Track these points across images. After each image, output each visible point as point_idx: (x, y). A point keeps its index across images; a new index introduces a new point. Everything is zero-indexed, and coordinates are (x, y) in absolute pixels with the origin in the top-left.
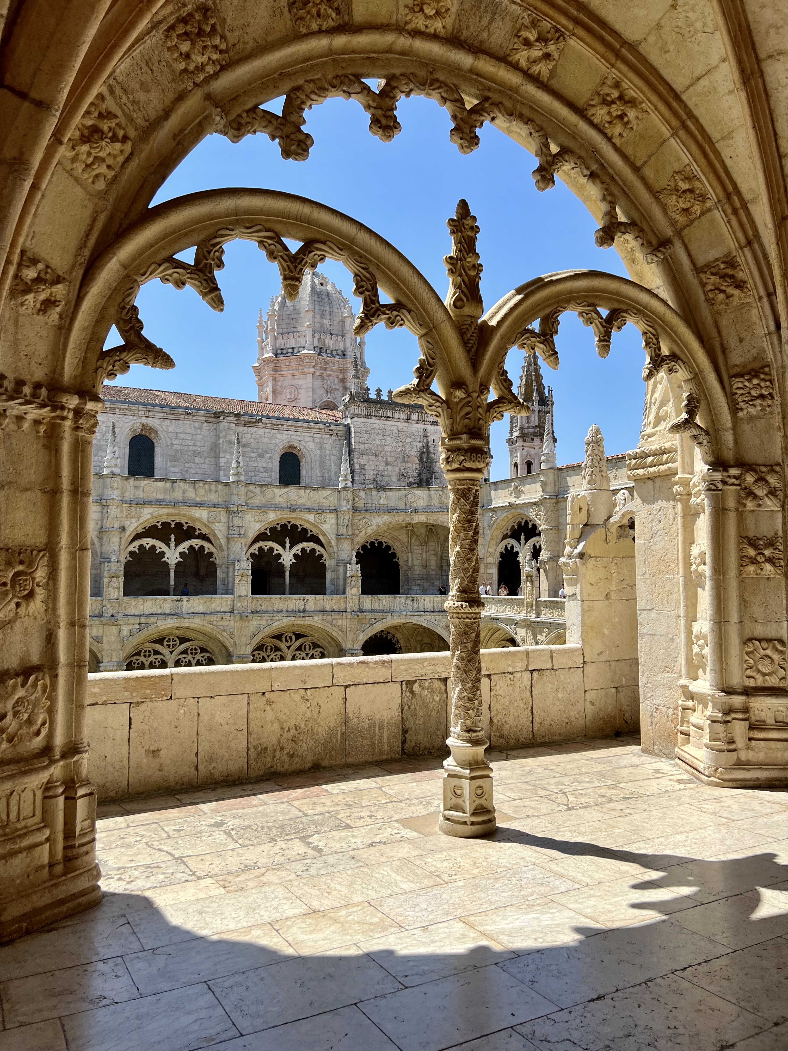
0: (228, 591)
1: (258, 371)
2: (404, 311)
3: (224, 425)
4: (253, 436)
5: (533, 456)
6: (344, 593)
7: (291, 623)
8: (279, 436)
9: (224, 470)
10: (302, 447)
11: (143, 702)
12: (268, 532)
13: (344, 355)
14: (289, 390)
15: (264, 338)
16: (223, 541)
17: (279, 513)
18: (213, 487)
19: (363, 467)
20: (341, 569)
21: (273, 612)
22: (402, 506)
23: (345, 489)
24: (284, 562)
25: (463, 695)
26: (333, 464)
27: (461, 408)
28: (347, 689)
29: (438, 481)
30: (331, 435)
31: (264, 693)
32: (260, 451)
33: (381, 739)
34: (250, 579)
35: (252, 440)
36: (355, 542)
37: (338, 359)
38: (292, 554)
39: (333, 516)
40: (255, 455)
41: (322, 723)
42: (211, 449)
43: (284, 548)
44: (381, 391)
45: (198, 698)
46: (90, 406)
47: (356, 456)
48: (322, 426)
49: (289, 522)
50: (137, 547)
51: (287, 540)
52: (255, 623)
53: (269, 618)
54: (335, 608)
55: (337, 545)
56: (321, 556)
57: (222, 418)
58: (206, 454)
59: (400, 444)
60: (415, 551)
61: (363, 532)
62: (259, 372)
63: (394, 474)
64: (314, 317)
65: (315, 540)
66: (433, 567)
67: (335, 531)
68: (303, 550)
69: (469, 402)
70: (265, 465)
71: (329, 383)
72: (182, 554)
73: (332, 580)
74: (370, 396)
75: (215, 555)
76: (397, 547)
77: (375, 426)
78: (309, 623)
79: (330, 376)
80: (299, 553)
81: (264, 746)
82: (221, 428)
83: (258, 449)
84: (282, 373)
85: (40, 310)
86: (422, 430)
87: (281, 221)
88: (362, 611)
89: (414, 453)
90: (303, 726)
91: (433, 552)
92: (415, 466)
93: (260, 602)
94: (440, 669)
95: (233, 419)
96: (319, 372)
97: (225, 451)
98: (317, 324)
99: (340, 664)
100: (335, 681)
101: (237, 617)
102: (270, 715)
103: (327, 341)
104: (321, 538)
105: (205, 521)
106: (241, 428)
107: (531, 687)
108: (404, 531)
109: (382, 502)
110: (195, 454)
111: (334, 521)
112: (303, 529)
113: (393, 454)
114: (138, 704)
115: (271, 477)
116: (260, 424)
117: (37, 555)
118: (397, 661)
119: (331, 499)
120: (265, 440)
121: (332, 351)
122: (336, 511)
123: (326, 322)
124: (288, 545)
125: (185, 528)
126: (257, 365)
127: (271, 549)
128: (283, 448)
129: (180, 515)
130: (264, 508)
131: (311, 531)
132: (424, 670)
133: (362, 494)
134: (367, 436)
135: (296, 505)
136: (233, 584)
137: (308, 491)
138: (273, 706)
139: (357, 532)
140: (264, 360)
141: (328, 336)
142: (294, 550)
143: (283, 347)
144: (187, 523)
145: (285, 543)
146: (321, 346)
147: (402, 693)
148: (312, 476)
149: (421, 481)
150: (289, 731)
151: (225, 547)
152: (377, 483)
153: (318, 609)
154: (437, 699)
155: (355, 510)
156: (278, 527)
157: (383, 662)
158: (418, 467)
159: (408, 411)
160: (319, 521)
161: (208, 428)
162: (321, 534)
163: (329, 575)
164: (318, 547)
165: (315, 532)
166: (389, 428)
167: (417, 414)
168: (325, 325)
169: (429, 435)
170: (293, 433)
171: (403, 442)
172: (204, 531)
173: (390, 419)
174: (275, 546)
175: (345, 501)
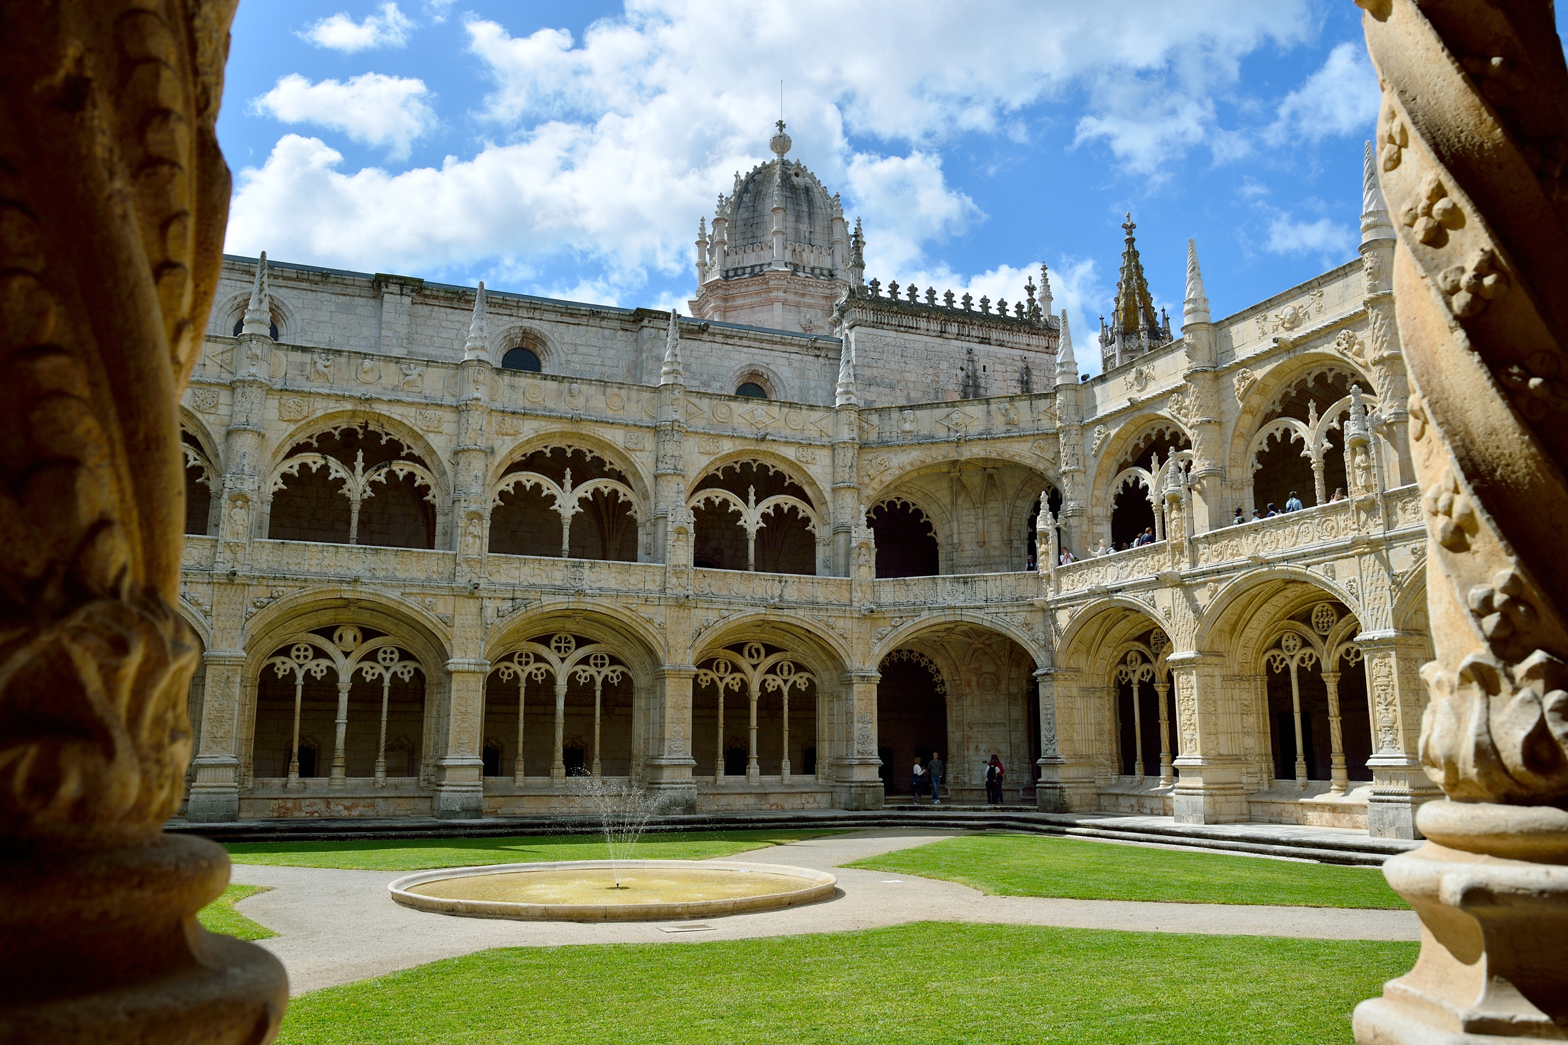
0: (657, 557)
3: (649, 331)
4: (694, 354)
6: (847, 574)
7: (761, 617)
8: (734, 355)
10: (771, 375)
12: (720, 474)
13: (832, 275)
15: (708, 258)
16: (648, 481)
17: (737, 442)
18: (634, 394)
20: (842, 539)
21: (729, 597)
22: (942, 433)
23: (847, 406)
24: (745, 526)
30: (818, 356)
32: (705, 377)
34: (692, 539)
35: (692, 359)
36: (863, 497)
38: (758, 514)
40: (696, 383)
42: (628, 371)
43: (746, 502)
44: (897, 287)
48: (804, 341)
49: (755, 461)
50: (512, 485)
51: (752, 490)
52: (700, 613)
53: (722, 606)
54: (833, 599)
55: (834, 501)
56: (807, 520)
57: (646, 321)
60: (965, 519)
61: (876, 482)
62: (700, 309)
64: (785, 219)
65: (798, 492)
66: (996, 544)
67: (830, 477)
68: (777, 507)
72: (583, 502)
73: (826, 558)
74: (881, 294)
75: (635, 507)
76: (933, 512)
77: (888, 340)
78: (789, 620)
79: (810, 306)
80: (771, 511)
82: (645, 336)
83: (701, 375)
84: (735, 304)
86: (965, 351)
89: (953, 387)
91: (995, 519)
93: (708, 580)
96: (793, 300)
97: (650, 373)
98: (790, 230)
101: (672, 601)
104: (807, 489)
105: (620, 447)
108: (945, 484)
109: (907, 427)
111: (827, 461)
112: (776, 473)
113: (919, 386)
116: (705, 336)
119: (823, 425)
120: (713, 360)
121: (813, 269)
122: (831, 445)
123: (804, 227)
124: (752, 498)
125: (588, 459)
127: (725, 503)
128: (740, 376)
129: (581, 436)
130: (714, 432)
131: (790, 478)
133: (874, 418)
134: (876, 356)
135: (766, 431)
136: (665, 546)
137: (785, 410)
139: (867, 480)
140: (707, 286)
141: (807, 248)
142: (763, 507)
143: (737, 266)
144: (591, 452)
145: (748, 493)
146: (795, 261)
151: (651, 493)
153: (804, 599)
155: (863, 444)
156: (737, 467)
159: (942, 318)
160: (804, 459)
161: (624, 338)
162: (807, 483)
163: (821, 553)
164: (801, 505)
165: (797, 479)
166: (912, 345)
167: (956, 324)
168: (802, 232)
169: (976, 358)
170: (757, 351)
171: (935, 368)
172: (619, 466)
173: (914, 331)
174: (732, 498)
175: (846, 427)
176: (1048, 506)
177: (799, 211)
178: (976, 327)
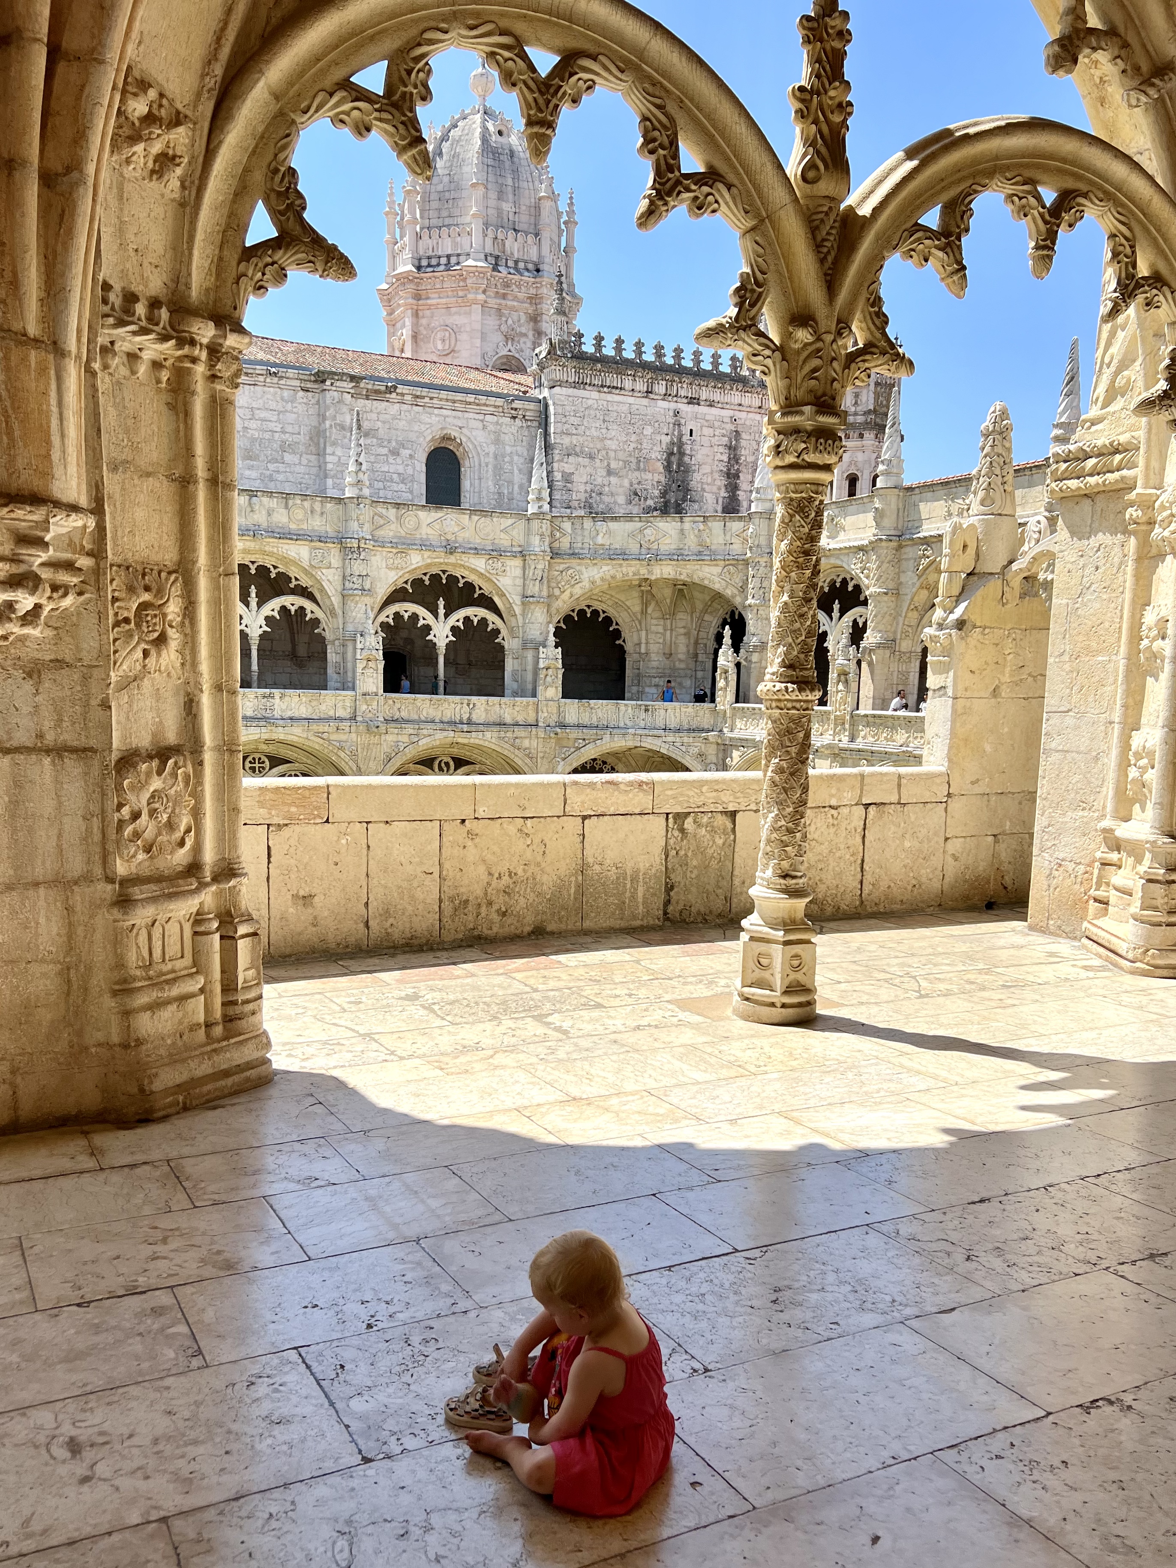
0: (347, 685)
1: (387, 298)
2: (720, 186)
3: (332, 395)
4: (382, 417)
5: (860, 465)
6: (534, 695)
7: (449, 740)
8: (425, 418)
9: (332, 477)
10: (464, 439)
11: (286, 825)
12: (408, 587)
13: (538, 271)
14: (439, 335)
15: (398, 237)
16: (336, 600)
17: (427, 554)
18: (317, 506)
19: (567, 478)
20: (530, 655)
21: (419, 722)
22: (634, 548)
23: (539, 515)
24: (435, 640)
25: (780, 824)
26: (516, 471)
27: (804, 361)
28: (586, 822)
29: (696, 506)
30: (514, 418)
31: (463, 821)
32: (394, 444)
33: (633, 897)
34: (381, 665)
35: (379, 424)
36: (553, 610)
37: (527, 278)
38: (448, 627)
39: (518, 562)
40: (385, 451)
41: (548, 869)
42: (311, 438)
43: (435, 614)
44: (602, 338)
45: (368, 823)
46: (232, 341)
47: (556, 458)
48: (500, 402)
49: (444, 572)
51: (441, 603)
52: (390, 738)
53: (411, 731)
54: (520, 719)
55: (524, 614)
56: (497, 632)
57: (328, 383)
58: (302, 448)
59: (634, 438)
60: (653, 628)
61: (567, 593)
62: (389, 301)
63: (621, 490)
64: (486, 197)
65: (487, 602)
67: (520, 589)
68: (467, 619)
69: (819, 350)
70: (401, 470)
71: (510, 322)
72: (269, 620)
73: (514, 673)
74: (584, 348)
75: (323, 624)
76: (622, 620)
77: (590, 402)
78: (477, 741)
79: (513, 309)
80: (460, 624)
81: (464, 898)
82: (328, 401)
83: (389, 441)
84: (429, 302)
85: (153, 172)
86: (671, 413)
87: (525, 16)
88: (563, 726)
89: (657, 455)
90: (520, 872)
91: (683, 631)
92: (657, 477)
93: (398, 705)
94: (726, 797)
95: (348, 385)
96: (493, 302)
97: (334, 444)
98: (491, 211)
99: (576, 783)
100: (568, 809)
101: (362, 728)
102: (472, 853)
103: (507, 243)
104: (496, 599)
105: (305, 565)
106: (361, 403)
107: (864, 829)
108: (636, 594)
109: (600, 540)
110: (284, 447)
111: (518, 572)
112: (467, 584)
113: (621, 455)
114: (279, 827)
115: (411, 492)
116: (394, 395)
117: (167, 579)
118: (662, 783)
119: (514, 533)
120: (402, 424)
121: (516, 262)
122: (523, 555)
123: (507, 207)
124: (442, 611)
125: (273, 575)
126: (385, 286)
127: (415, 617)
128: (433, 440)
129: (264, 553)
130: (403, 545)
131: (480, 588)
132: (702, 798)
133: (567, 526)
134: (576, 421)
135: (456, 542)
136: (354, 672)
137: (475, 518)
138: (477, 840)
139: (557, 592)
140: (398, 277)
141: (511, 234)
142: (452, 620)
143: (430, 253)
144: (275, 567)
145: (437, 606)
146: (497, 253)
147: (667, 831)
148: (480, 492)
149: (666, 504)
150: (500, 877)
151: (339, 612)
152: (591, 507)
153: (491, 720)
154: (720, 842)
155: (555, 554)
156: (426, 579)
157: (641, 784)
158: (663, 479)
159: (649, 376)
160: (494, 572)
161: (305, 400)
162: (497, 594)
163: (510, 665)
164: (491, 617)
165: (487, 589)
166: (615, 408)
167: (664, 383)
168: (505, 213)
169: (683, 421)
170: (449, 413)
171: (639, 435)
172: (305, 582)
173: (617, 391)
174: (421, 611)
175: (538, 538)
176: (730, 642)
177: (502, 185)
178: (685, 386)
